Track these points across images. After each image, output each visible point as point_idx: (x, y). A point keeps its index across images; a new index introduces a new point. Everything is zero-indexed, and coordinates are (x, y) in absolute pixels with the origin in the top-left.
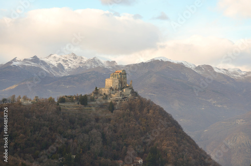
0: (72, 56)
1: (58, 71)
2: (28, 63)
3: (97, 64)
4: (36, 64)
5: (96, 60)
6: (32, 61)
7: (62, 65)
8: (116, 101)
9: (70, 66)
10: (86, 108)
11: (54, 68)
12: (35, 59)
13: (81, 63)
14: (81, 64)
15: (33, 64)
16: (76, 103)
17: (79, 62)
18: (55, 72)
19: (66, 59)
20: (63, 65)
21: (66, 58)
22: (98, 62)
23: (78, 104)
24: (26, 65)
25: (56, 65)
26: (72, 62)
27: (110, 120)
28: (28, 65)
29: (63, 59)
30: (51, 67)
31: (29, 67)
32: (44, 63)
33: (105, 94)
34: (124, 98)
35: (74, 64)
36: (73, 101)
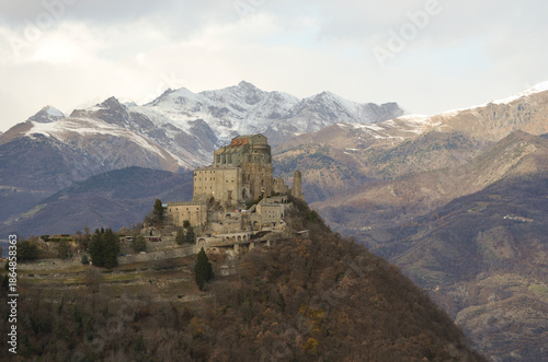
0: (244, 94)
1: (195, 149)
2: (88, 125)
3: (332, 115)
4: (114, 126)
5: (326, 103)
6: (100, 115)
7: (206, 126)
8: (228, 247)
9: (235, 128)
10: (113, 276)
11: (182, 138)
12: (112, 110)
13: (274, 116)
14: (276, 121)
15: (103, 128)
16: (77, 261)
17: (268, 111)
18: (184, 152)
19: (220, 105)
20: (213, 126)
21: (221, 100)
22: (333, 109)
23: (85, 262)
24: (81, 131)
25: (186, 128)
26: (244, 114)
27: (188, 316)
28: (89, 130)
29: (212, 103)
30: (170, 134)
31: (90, 138)
32: (142, 122)
33: (187, 224)
34: (258, 236)
35: (250, 122)
36: (65, 254)
